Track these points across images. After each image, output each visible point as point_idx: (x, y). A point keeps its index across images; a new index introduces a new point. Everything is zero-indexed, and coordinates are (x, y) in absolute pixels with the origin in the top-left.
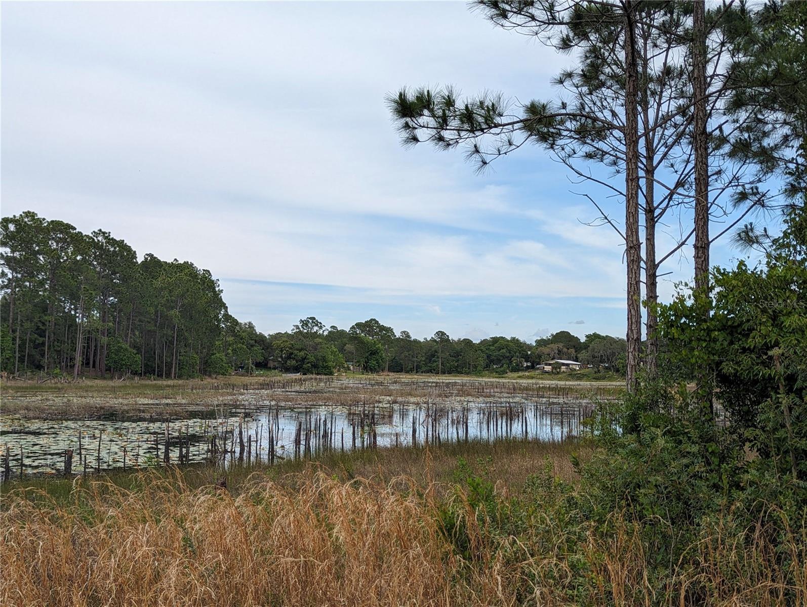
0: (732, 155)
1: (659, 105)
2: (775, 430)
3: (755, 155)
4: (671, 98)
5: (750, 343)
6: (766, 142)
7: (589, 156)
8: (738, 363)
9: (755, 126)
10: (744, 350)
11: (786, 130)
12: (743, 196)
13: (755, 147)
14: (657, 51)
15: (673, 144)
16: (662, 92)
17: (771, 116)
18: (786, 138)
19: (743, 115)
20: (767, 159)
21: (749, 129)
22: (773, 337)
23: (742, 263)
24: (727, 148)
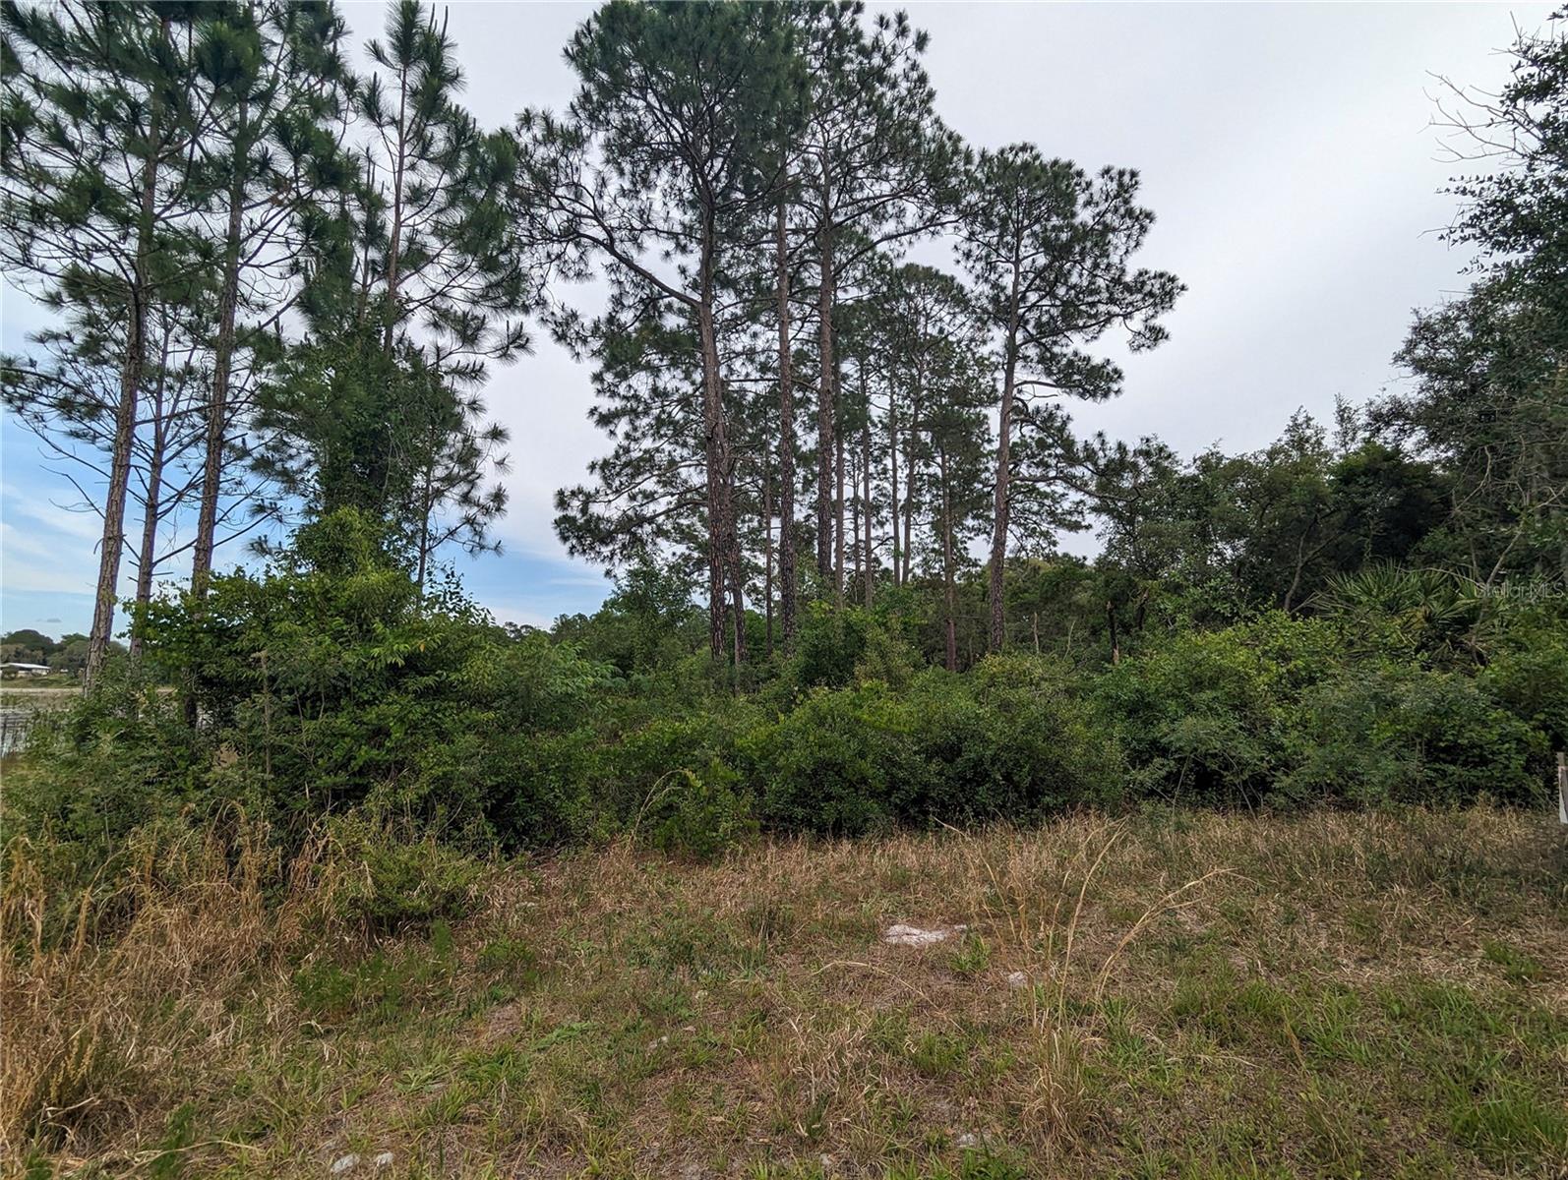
0: (253, 468)
1: (177, 401)
2: (251, 728)
3: (279, 473)
4: (191, 398)
5: (238, 646)
6: (289, 465)
7: (75, 434)
8: (221, 666)
9: (280, 446)
10: (231, 653)
11: (309, 456)
12: (261, 509)
13: (278, 466)
14: (179, 347)
15: (189, 445)
16: (181, 389)
17: (296, 442)
18: (308, 464)
19: (269, 434)
20: (290, 480)
21: (275, 449)
22: (262, 641)
23: (239, 569)
24: (248, 461)
